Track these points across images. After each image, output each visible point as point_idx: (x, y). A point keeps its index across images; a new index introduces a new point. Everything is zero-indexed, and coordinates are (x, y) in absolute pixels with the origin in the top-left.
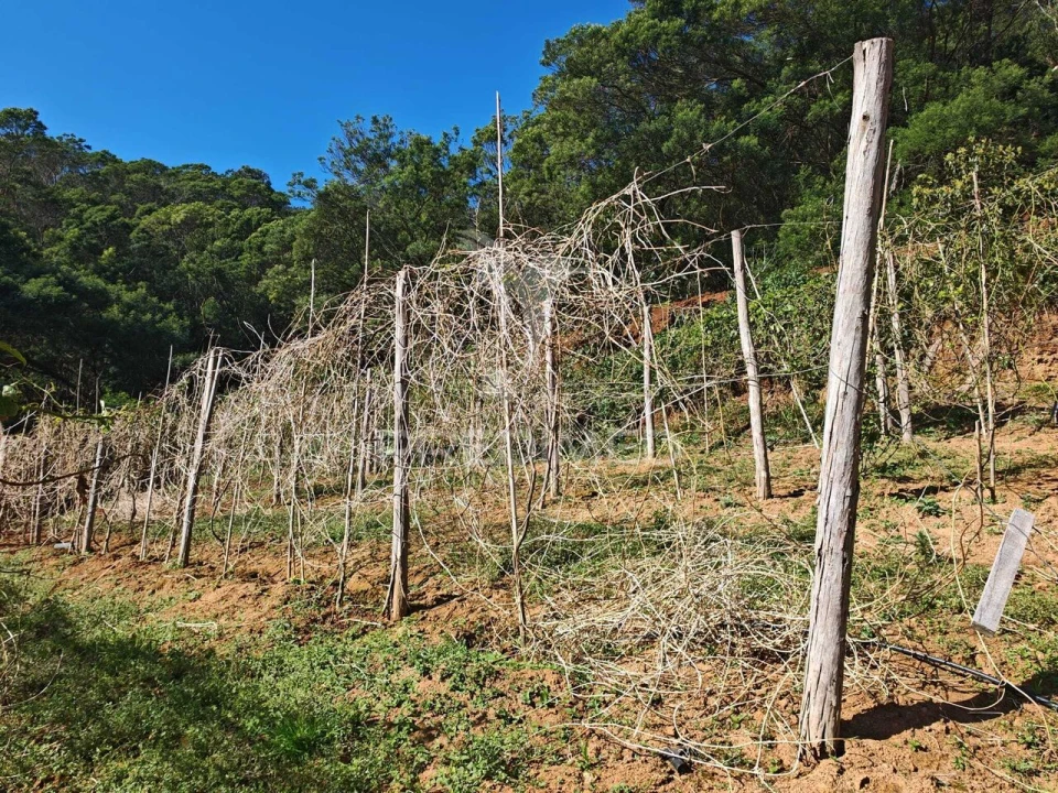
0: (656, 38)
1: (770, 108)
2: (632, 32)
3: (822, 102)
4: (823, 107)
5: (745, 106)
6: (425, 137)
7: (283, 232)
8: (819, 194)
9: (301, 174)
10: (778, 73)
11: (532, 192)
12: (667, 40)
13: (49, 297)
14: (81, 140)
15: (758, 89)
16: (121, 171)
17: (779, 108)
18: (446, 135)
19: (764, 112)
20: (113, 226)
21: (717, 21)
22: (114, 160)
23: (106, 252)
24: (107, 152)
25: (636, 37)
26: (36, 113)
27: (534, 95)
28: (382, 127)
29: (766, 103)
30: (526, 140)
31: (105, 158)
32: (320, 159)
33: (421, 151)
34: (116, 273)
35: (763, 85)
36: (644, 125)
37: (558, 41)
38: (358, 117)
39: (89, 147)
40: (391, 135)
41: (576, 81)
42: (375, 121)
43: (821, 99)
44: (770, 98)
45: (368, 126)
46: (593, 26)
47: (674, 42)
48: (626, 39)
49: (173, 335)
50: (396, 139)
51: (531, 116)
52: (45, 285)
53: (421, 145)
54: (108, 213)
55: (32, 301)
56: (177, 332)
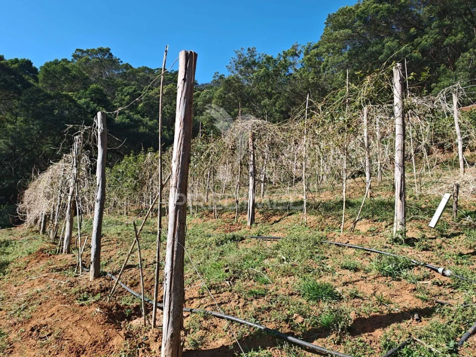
0: (377, 12)
1: (426, 41)
2: (365, 9)
3: (451, 37)
4: (451, 40)
5: (416, 40)
6: (270, 56)
7: (205, 96)
8: (449, 77)
9: (218, 73)
10: (430, 26)
11: (314, 77)
12: (382, 13)
13: (125, 123)
14: (119, 59)
15: (421, 32)
16: (135, 72)
17: (430, 41)
18: (279, 54)
19: (424, 42)
20: (135, 94)
21: (403, 3)
22: (131, 67)
23: (140, 105)
24: (128, 64)
25: (368, 12)
26: (110, 49)
27: (321, 37)
28: (251, 51)
29: (425, 38)
30: (311, 56)
31: (128, 66)
32: (227, 66)
33: (269, 62)
34: (144, 114)
35: (423, 30)
36: (370, 49)
37: (333, 14)
38: (242, 48)
39: (122, 62)
40: (256, 55)
41: (341, 31)
42: (249, 49)
43: (450, 36)
44: (427, 36)
45: (246, 51)
46: (348, 7)
47: (385, 14)
48: (363, 12)
49: (167, 138)
50: (257, 57)
51: (311, 45)
52: (123, 119)
53: (269, 59)
54: (133, 89)
55: (119, 124)
56: (168, 137)
